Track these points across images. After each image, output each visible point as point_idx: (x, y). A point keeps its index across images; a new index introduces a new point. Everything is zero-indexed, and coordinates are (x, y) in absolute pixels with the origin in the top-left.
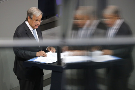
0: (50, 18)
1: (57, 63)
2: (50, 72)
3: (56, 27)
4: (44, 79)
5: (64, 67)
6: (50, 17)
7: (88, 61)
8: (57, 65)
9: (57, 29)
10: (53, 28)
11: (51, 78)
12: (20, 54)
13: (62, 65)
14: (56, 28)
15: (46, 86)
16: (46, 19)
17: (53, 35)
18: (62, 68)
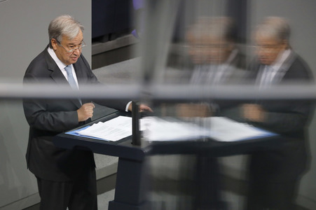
0: (119, 39)
1: (131, 141)
2: (115, 160)
3: (131, 58)
4: (97, 179)
5: (146, 151)
6: (117, 37)
7: (201, 137)
8: (131, 146)
9: (133, 65)
10: (124, 60)
11: (116, 176)
12: (42, 123)
13: (143, 146)
14: (131, 60)
15: (105, 193)
16: (110, 40)
17: (124, 77)
18: (141, 151)
